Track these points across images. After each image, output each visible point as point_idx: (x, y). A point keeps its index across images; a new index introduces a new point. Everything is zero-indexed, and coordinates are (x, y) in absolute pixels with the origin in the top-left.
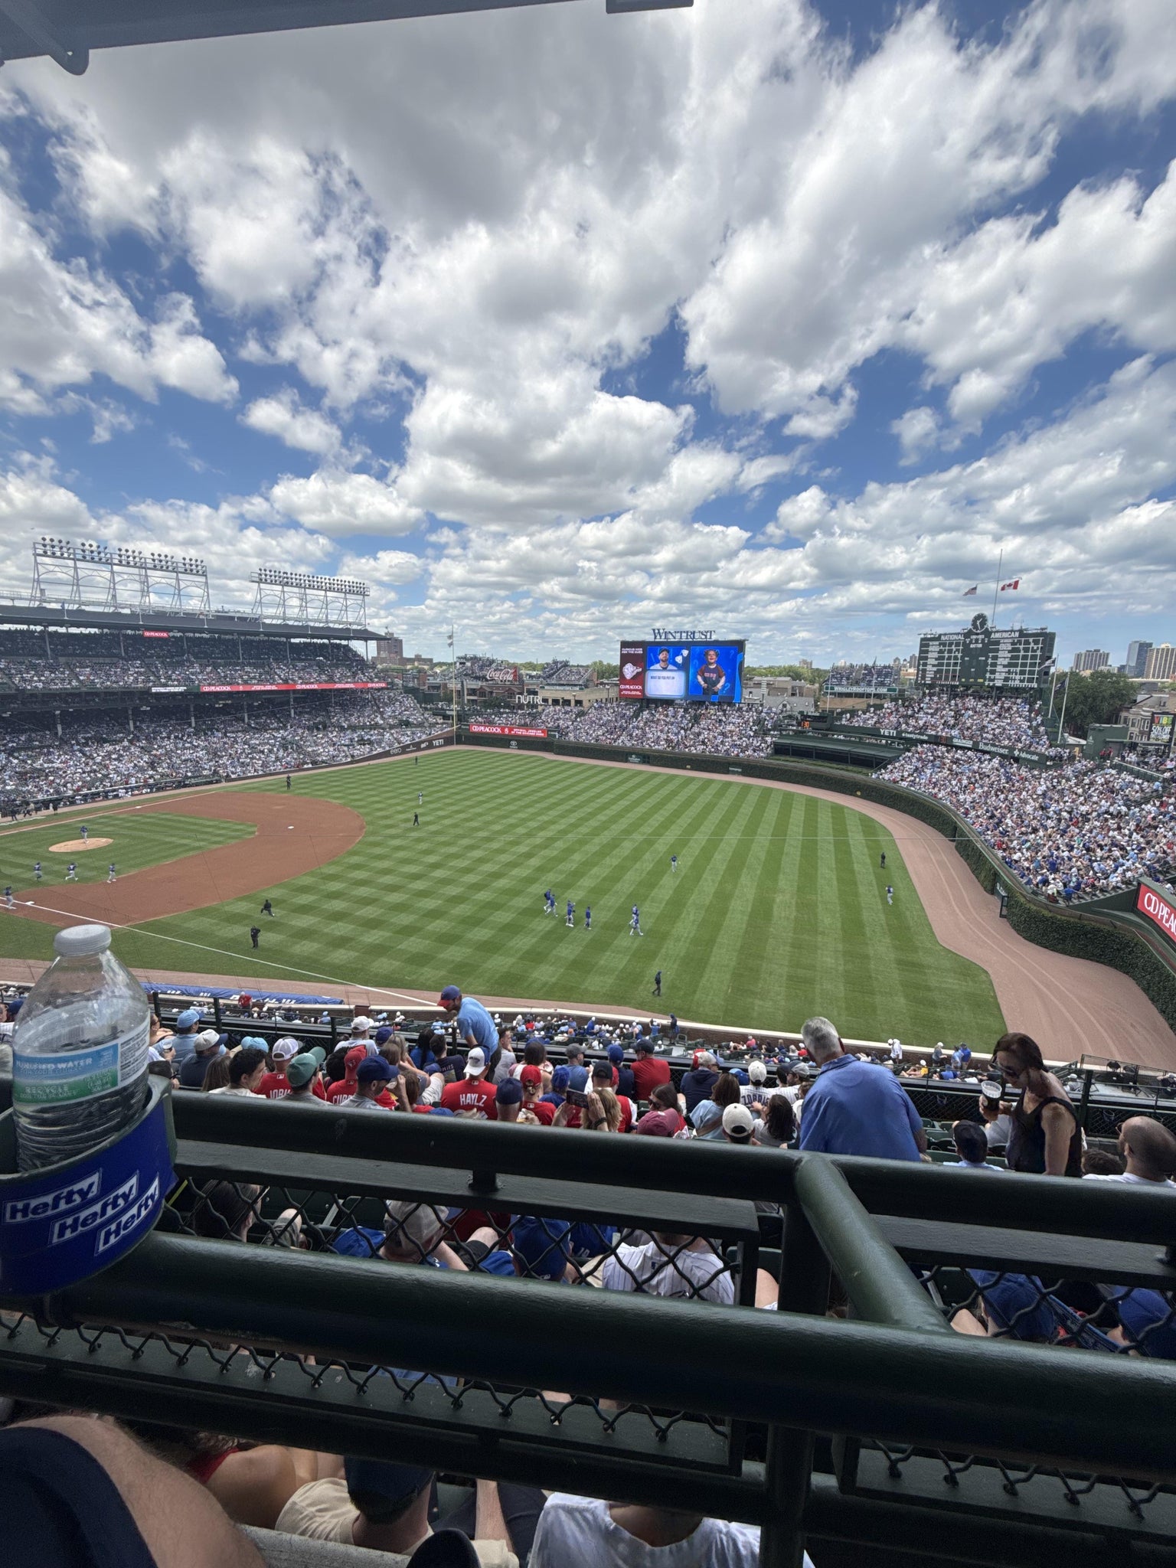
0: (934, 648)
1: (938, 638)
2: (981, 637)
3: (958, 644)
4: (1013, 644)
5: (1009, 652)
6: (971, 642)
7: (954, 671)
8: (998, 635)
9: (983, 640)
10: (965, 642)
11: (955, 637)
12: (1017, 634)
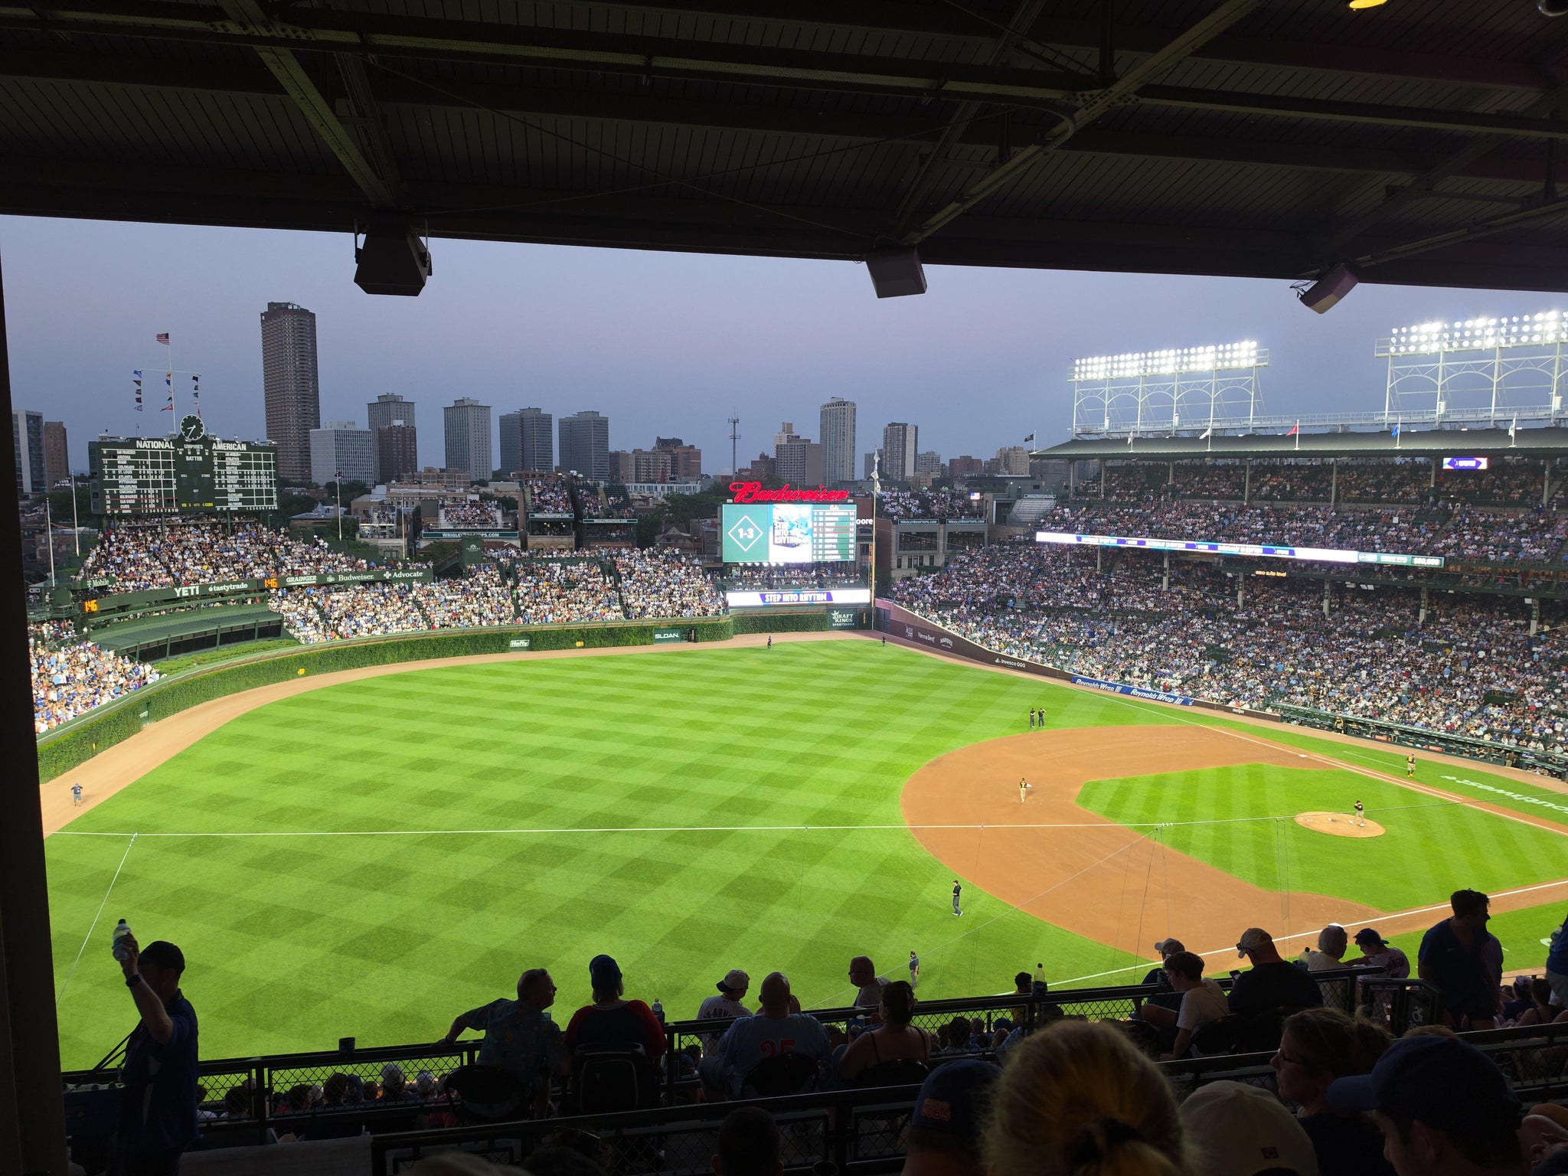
0: (124, 456)
1: (131, 443)
2: (198, 447)
3: (166, 455)
4: (241, 458)
5: (239, 467)
6: (185, 452)
7: (168, 493)
8: (221, 446)
9: (202, 452)
10: (176, 453)
11: (160, 445)
12: (244, 447)
